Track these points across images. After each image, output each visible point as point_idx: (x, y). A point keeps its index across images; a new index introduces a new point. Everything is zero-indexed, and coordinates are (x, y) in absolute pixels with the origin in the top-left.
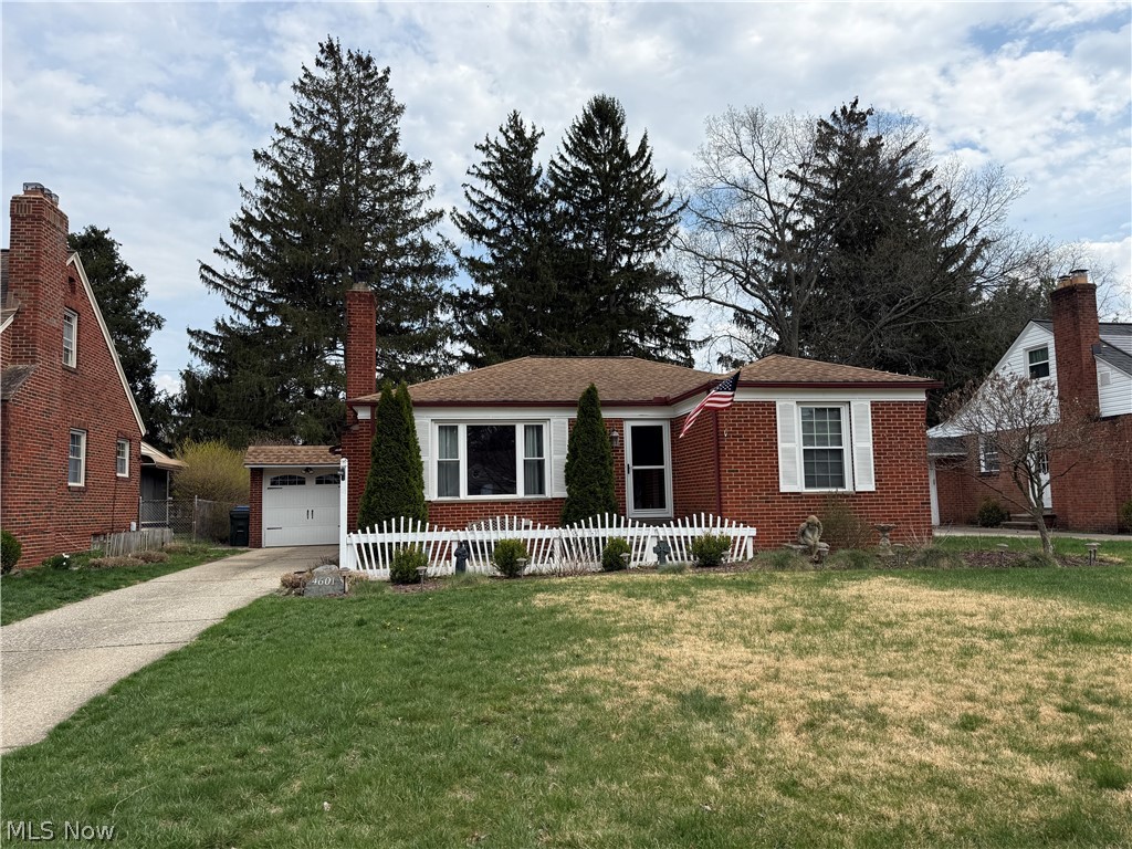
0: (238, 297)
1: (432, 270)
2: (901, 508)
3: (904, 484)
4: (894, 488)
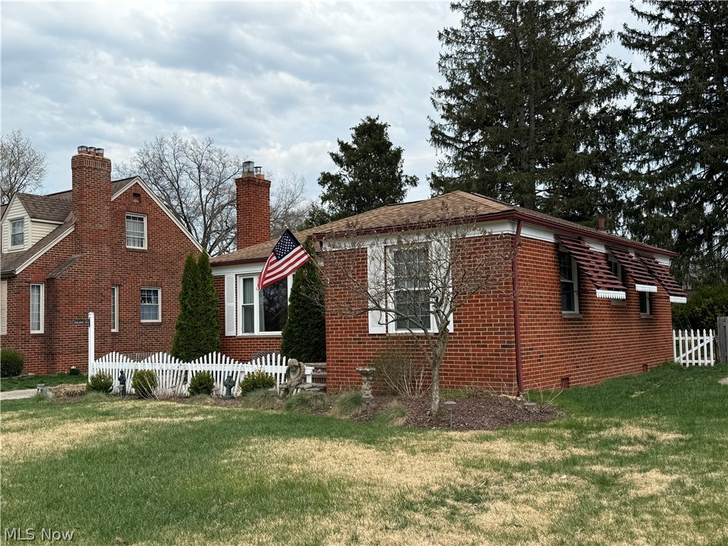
2: (480, 351)
3: (483, 325)
4: (473, 330)
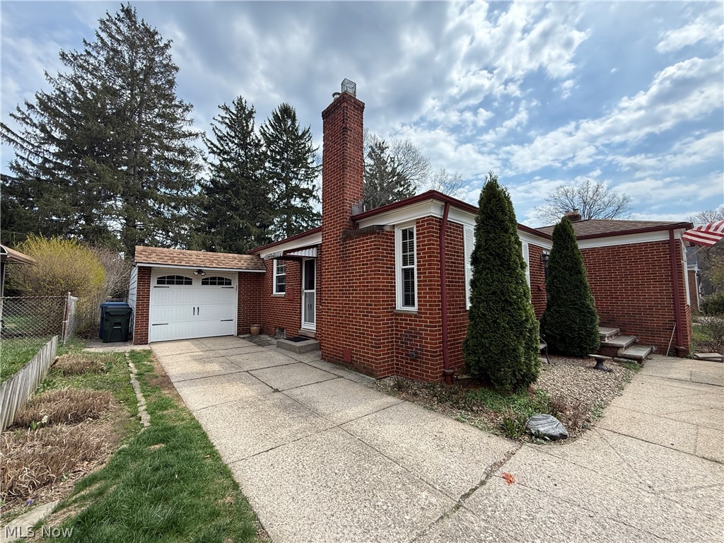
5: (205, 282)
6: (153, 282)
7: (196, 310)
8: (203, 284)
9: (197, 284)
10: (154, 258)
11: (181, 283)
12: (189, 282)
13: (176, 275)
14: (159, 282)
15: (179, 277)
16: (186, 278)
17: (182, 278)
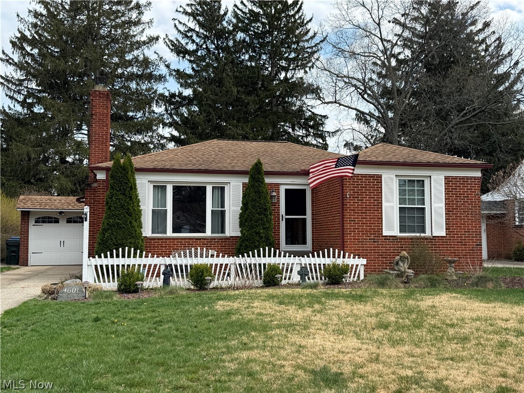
0: (14, 91)
1: (150, 77)
2: (462, 248)
3: (464, 232)
4: (458, 234)
5: (69, 221)
6: (32, 222)
7: (62, 243)
8: (67, 223)
9: (63, 222)
10: (29, 204)
11: (51, 222)
12: (57, 221)
13: (47, 216)
14: (36, 222)
15: (49, 218)
16: (55, 218)
17: (52, 218)
